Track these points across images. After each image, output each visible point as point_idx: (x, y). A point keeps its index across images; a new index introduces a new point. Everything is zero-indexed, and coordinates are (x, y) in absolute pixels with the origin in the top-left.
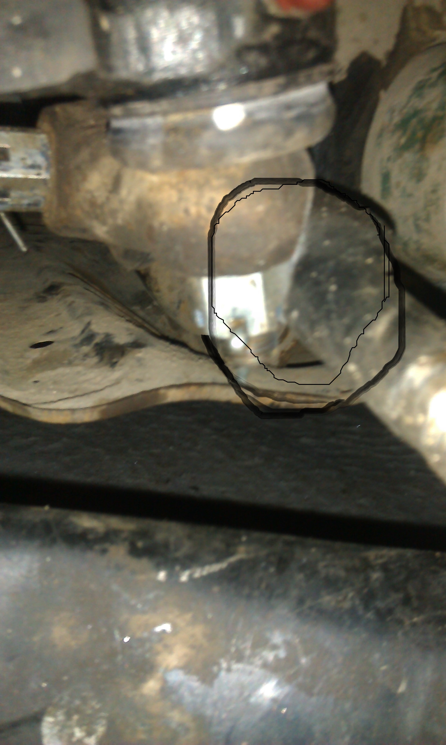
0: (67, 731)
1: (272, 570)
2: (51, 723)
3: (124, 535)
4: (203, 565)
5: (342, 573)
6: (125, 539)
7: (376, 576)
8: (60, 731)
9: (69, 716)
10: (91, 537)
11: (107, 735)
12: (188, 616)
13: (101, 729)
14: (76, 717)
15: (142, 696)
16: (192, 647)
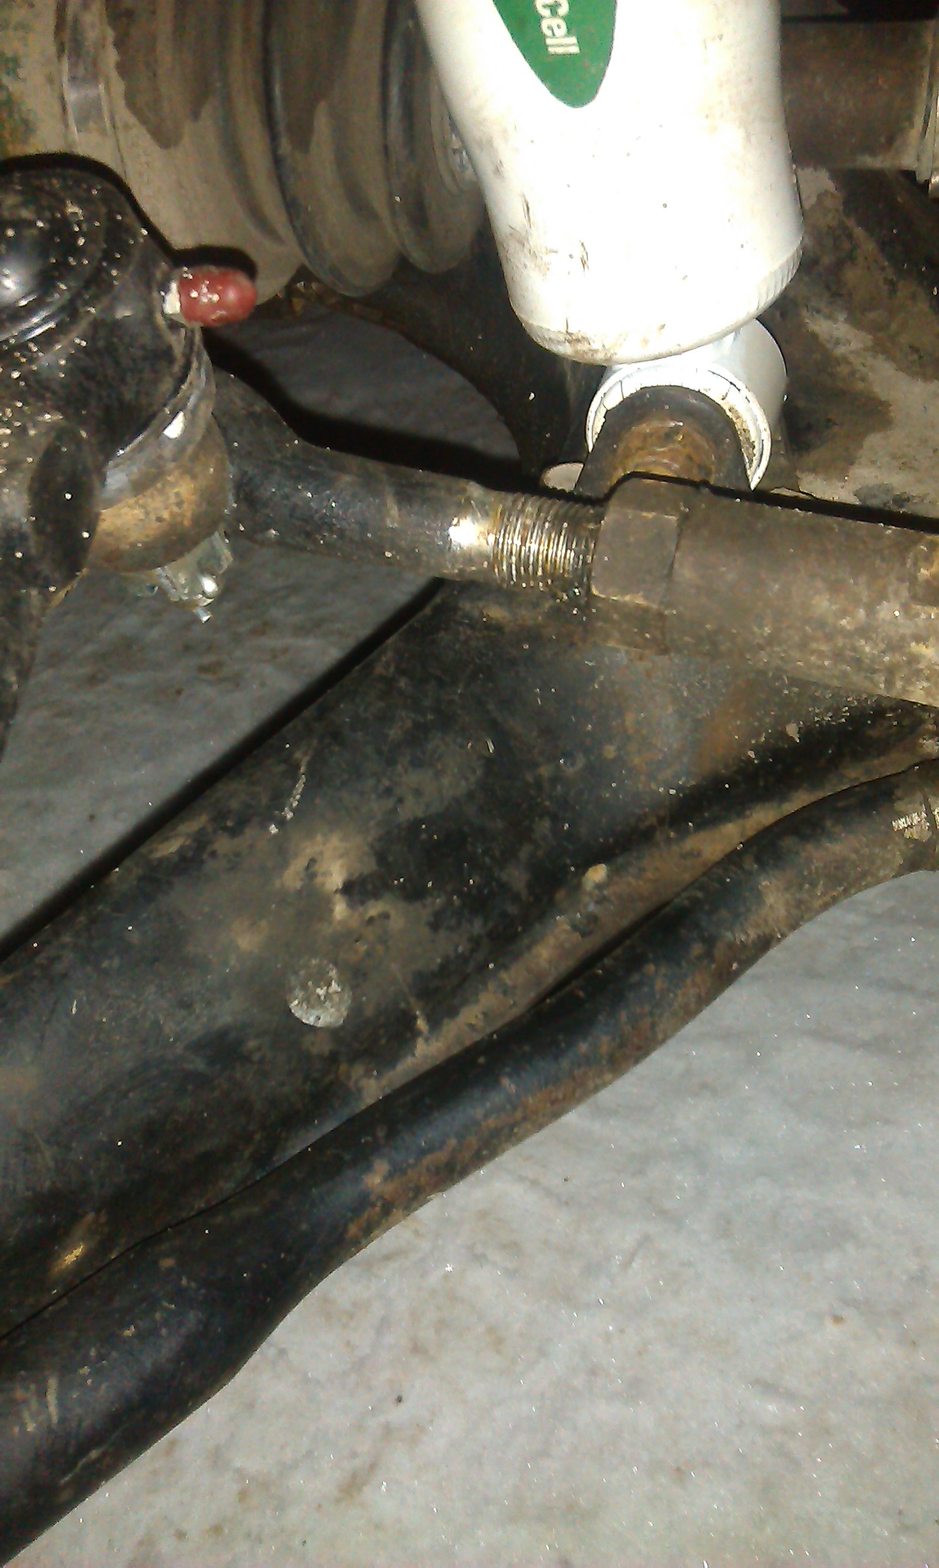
0: (313, 999)
1: (337, 749)
2: (297, 1005)
3: (210, 829)
4: (289, 793)
5: (382, 704)
6: (215, 832)
7: (402, 683)
8: (308, 1003)
9: (304, 987)
10: (190, 854)
11: (341, 972)
12: (319, 838)
13: (333, 973)
14: (310, 983)
15: (340, 922)
16: (341, 856)
